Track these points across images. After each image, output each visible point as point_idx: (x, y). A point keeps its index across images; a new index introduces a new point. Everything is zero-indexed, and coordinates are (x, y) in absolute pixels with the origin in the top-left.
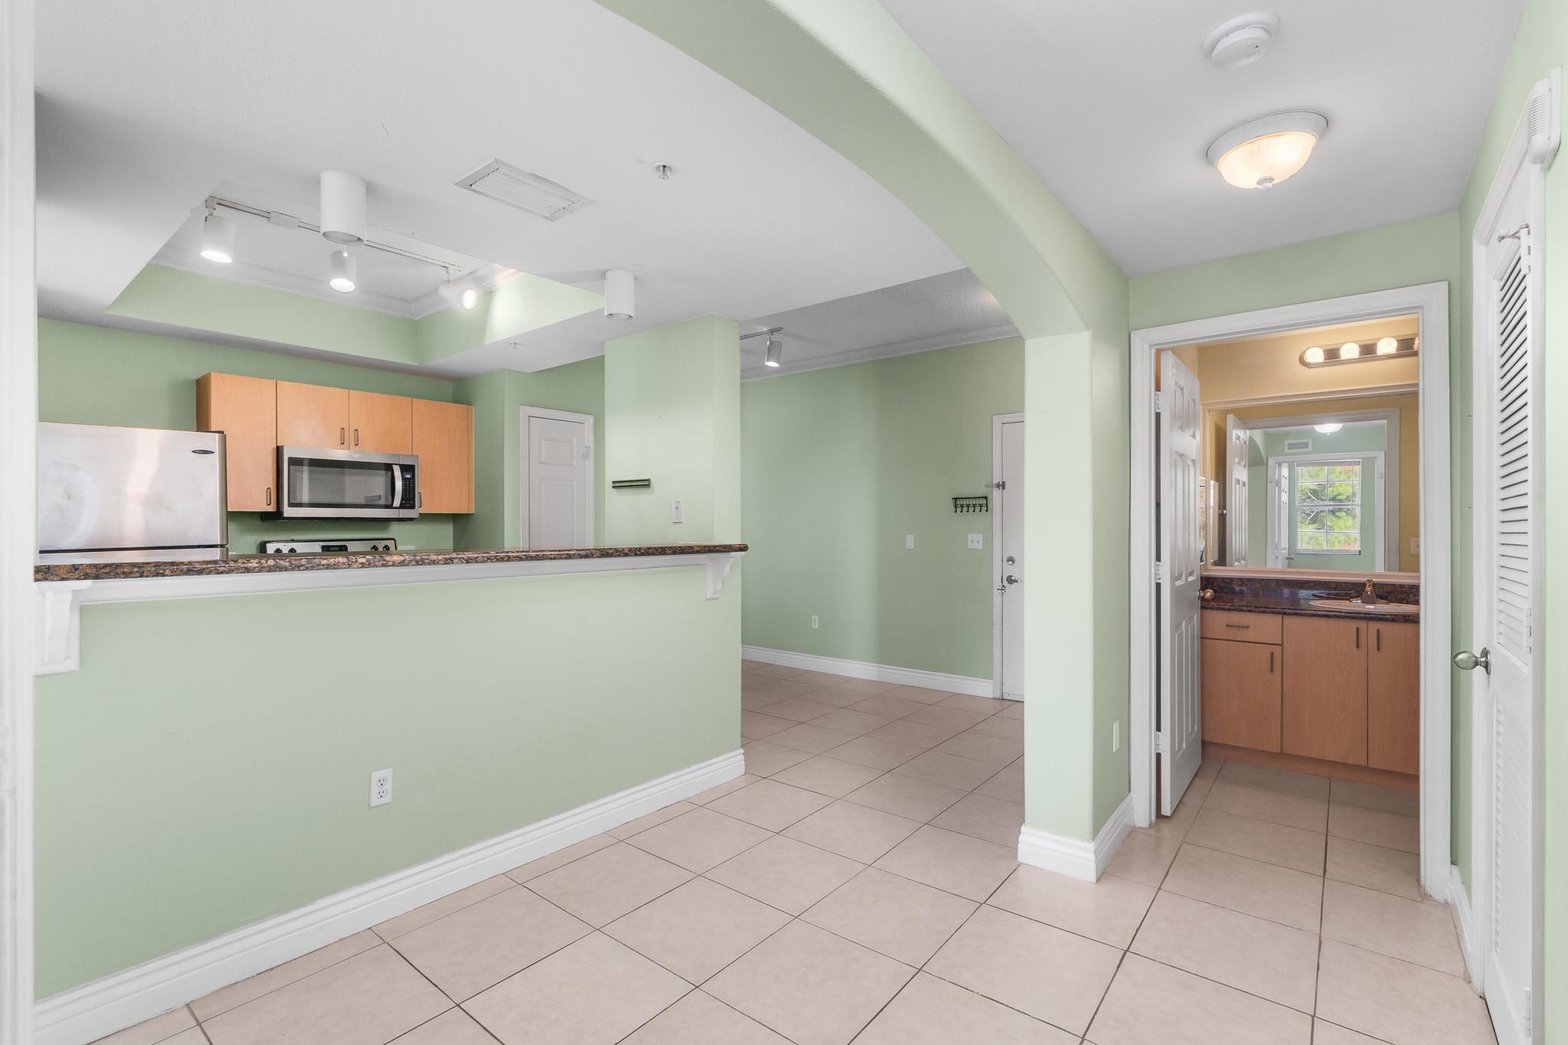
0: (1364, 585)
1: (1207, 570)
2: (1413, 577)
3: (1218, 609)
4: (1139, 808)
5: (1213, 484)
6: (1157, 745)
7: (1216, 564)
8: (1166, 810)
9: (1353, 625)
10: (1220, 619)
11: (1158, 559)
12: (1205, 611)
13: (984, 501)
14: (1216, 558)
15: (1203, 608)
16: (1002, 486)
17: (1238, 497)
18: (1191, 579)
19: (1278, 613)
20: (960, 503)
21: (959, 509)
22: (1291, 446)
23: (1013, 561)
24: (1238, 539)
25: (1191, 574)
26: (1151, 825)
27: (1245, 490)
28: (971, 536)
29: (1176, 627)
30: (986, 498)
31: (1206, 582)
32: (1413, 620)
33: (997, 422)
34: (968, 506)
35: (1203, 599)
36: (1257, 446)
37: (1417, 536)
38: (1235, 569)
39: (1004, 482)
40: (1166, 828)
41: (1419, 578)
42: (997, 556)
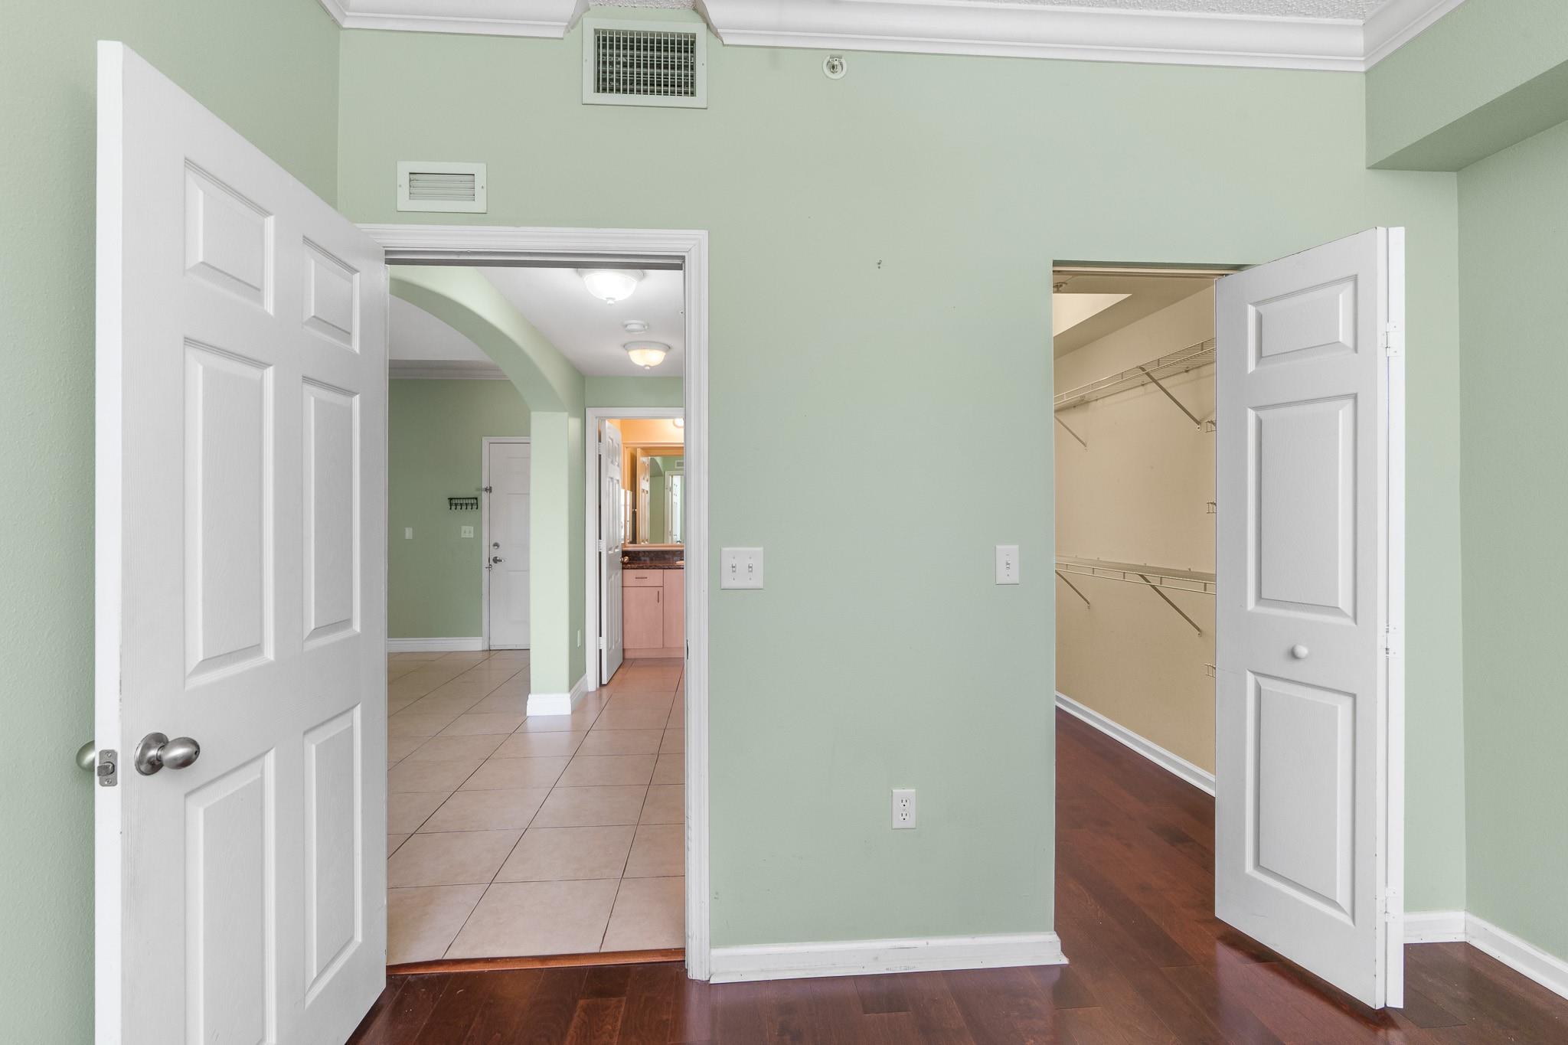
1: (625, 547)
3: (631, 569)
4: (591, 682)
5: (629, 493)
6: (600, 644)
7: (631, 543)
8: (605, 682)
10: (631, 574)
11: (600, 538)
12: (625, 570)
13: (475, 501)
14: (631, 540)
15: (623, 568)
16: (489, 490)
17: (644, 500)
18: (616, 550)
19: (661, 569)
20: (454, 502)
21: (453, 507)
23: (498, 546)
24: (644, 530)
25: (617, 547)
26: (597, 690)
27: (648, 496)
28: (464, 528)
29: (609, 577)
30: (476, 499)
31: (625, 553)
33: (485, 441)
34: (461, 505)
35: (623, 563)
36: (657, 463)
39: (491, 488)
42: (485, 543)
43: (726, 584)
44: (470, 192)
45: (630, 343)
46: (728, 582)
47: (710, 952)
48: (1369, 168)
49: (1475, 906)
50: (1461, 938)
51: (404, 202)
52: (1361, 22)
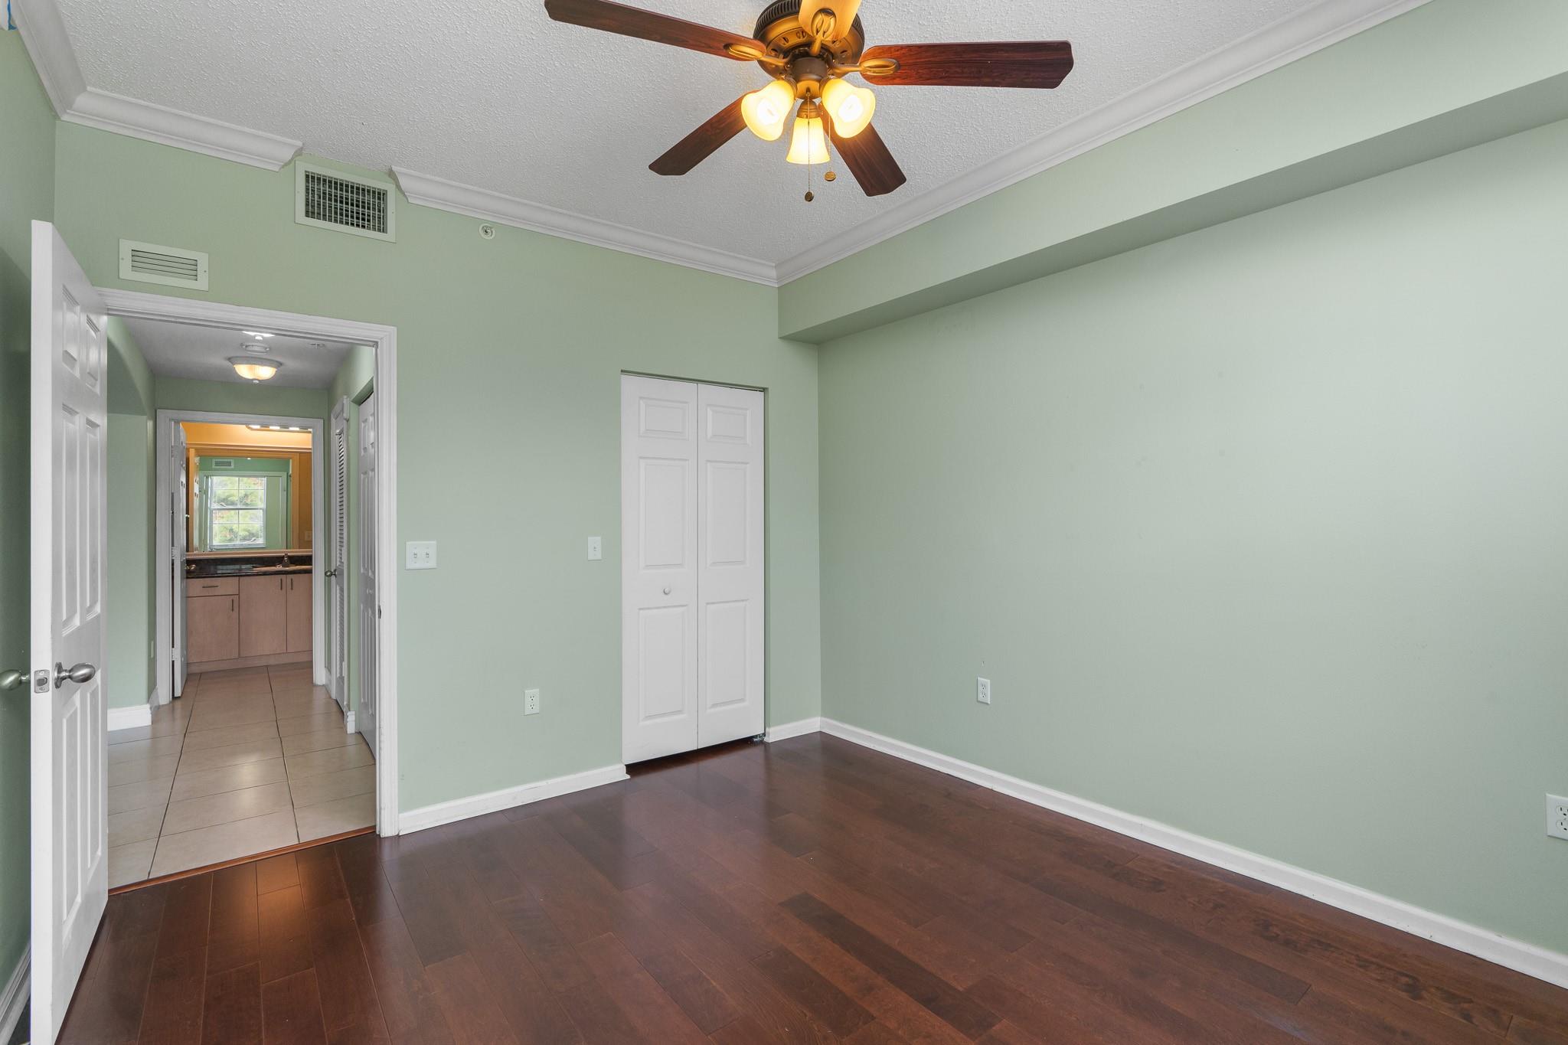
0: (283, 557)
2: (309, 552)
3: (199, 577)
4: (163, 696)
6: (172, 656)
8: (178, 693)
9: (279, 577)
10: (197, 584)
12: (189, 580)
15: (188, 577)
19: (236, 576)
22: (217, 464)
26: (170, 702)
29: (180, 587)
31: (186, 562)
32: (310, 572)
35: (189, 572)
37: (310, 529)
38: (195, 555)
40: (178, 703)
41: (312, 552)
43: (409, 566)
44: (194, 273)
45: (237, 357)
46: (410, 565)
47: (398, 816)
48: (780, 338)
49: (825, 713)
50: (818, 730)
51: (126, 271)
52: (774, 265)
